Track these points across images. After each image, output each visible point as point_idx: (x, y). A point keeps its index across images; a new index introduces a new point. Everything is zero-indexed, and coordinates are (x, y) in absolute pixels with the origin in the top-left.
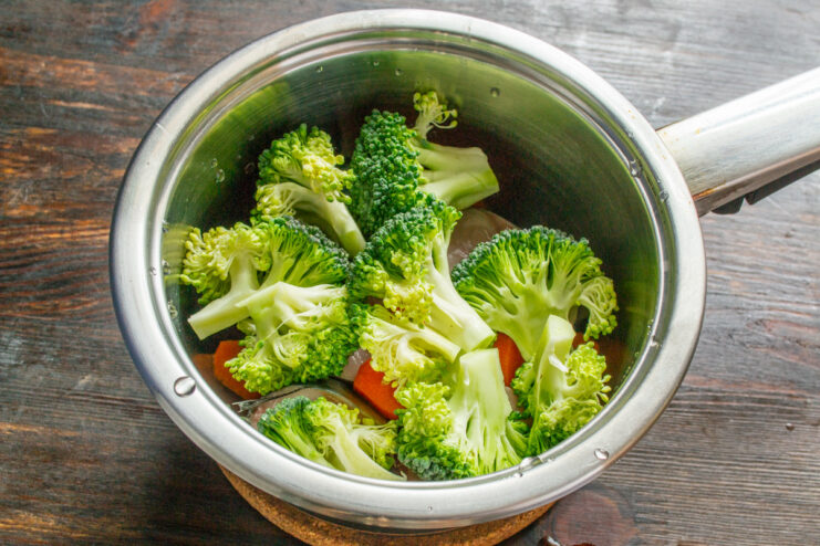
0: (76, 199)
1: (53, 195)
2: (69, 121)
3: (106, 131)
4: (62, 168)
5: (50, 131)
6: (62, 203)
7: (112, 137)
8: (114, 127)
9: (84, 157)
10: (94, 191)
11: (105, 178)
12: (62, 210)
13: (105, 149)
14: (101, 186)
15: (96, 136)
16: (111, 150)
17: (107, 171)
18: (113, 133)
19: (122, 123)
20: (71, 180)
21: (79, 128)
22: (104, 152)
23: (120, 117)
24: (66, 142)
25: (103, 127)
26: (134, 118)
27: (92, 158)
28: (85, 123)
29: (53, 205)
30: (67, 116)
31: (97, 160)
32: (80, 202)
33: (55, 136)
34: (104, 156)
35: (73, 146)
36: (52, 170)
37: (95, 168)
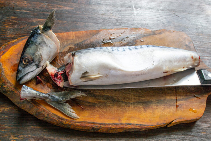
0: (23, 33)
1: (18, 32)
2: (21, 15)
3: (30, 17)
4: (19, 26)
5: (16, 17)
6: (20, 34)
7: (31, 18)
8: (32, 16)
9: (25, 23)
10: (27, 31)
11: (30, 28)
12: (20, 36)
13: (29, 21)
14: (29, 30)
15: (27, 18)
16: (31, 21)
17: (30, 26)
18: (31, 17)
19: (33, 15)
20: (22, 28)
21: (23, 16)
22: (29, 22)
23: (33, 14)
24: (20, 20)
25: (29, 16)
26: (36, 14)
27: (27, 23)
28: (24, 15)
29: (18, 34)
30: (20, 14)
31: (28, 24)
32: (24, 34)
33: (18, 18)
34: (29, 23)
35: (22, 21)
36: (17, 26)
37: (27, 25)
